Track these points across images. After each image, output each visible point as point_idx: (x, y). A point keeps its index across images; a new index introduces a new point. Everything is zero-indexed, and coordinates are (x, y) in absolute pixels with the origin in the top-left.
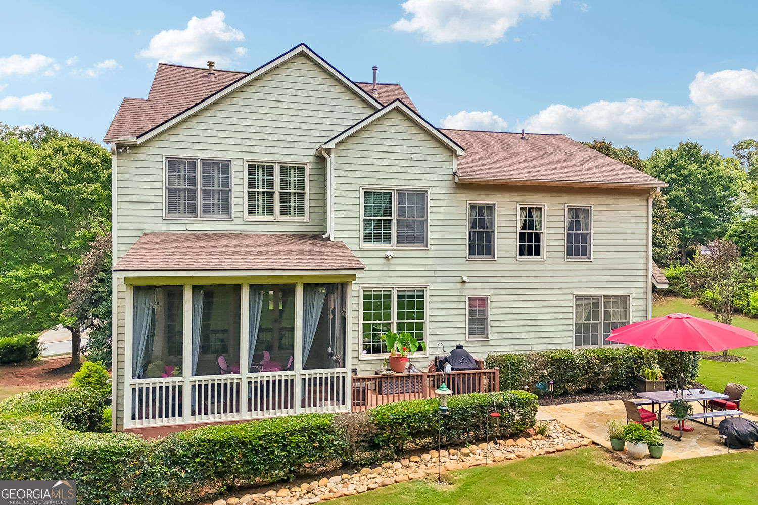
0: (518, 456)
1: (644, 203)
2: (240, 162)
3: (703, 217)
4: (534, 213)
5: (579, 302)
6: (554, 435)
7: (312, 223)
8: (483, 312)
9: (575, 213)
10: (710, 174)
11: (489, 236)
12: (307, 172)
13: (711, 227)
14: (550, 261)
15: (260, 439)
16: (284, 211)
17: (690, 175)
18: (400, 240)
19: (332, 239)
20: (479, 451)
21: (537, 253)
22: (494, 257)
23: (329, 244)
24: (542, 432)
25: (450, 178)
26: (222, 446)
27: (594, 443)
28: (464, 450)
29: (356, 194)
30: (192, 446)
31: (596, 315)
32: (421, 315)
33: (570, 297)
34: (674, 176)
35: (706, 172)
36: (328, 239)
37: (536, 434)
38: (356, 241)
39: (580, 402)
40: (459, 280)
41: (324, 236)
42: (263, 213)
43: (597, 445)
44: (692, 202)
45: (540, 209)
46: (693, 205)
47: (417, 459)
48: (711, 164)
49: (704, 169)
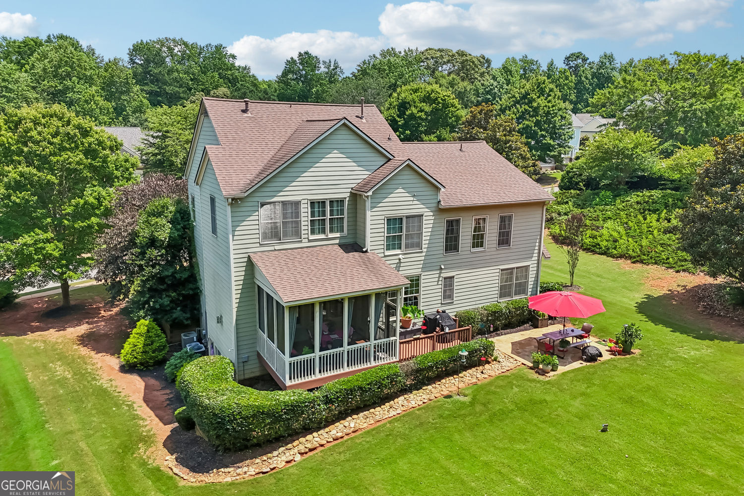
0: (489, 376)
1: (541, 209)
2: (306, 201)
3: (545, 143)
4: (481, 222)
5: (503, 272)
6: (501, 360)
7: (350, 236)
8: (451, 285)
9: (503, 219)
10: (553, 106)
11: (456, 239)
12: (346, 203)
13: (551, 151)
14: (489, 250)
15: (368, 384)
16: (331, 231)
17: (538, 108)
18: (407, 247)
19: (369, 251)
20: (468, 375)
21: (482, 246)
22: (458, 251)
23: (368, 254)
24: (495, 360)
25: (435, 205)
26: (351, 391)
27: (523, 364)
28: (460, 375)
29: (383, 221)
30: (337, 393)
31: (511, 280)
32: (417, 291)
33: (498, 271)
34: (527, 107)
35: (550, 105)
36: (366, 251)
37: (493, 361)
38: (382, 251)
39: (505, 334)
40: (439, 267)
41: (364, 250)
42: (319, 232)
43: (525, 365)
44: (539, 131)
45: (484, 219)
46: (540, 133)
47: (439, 383)
48: (554, 98)
49: (549, 102)
